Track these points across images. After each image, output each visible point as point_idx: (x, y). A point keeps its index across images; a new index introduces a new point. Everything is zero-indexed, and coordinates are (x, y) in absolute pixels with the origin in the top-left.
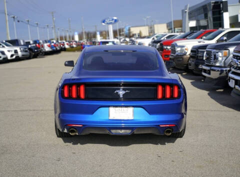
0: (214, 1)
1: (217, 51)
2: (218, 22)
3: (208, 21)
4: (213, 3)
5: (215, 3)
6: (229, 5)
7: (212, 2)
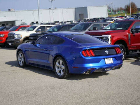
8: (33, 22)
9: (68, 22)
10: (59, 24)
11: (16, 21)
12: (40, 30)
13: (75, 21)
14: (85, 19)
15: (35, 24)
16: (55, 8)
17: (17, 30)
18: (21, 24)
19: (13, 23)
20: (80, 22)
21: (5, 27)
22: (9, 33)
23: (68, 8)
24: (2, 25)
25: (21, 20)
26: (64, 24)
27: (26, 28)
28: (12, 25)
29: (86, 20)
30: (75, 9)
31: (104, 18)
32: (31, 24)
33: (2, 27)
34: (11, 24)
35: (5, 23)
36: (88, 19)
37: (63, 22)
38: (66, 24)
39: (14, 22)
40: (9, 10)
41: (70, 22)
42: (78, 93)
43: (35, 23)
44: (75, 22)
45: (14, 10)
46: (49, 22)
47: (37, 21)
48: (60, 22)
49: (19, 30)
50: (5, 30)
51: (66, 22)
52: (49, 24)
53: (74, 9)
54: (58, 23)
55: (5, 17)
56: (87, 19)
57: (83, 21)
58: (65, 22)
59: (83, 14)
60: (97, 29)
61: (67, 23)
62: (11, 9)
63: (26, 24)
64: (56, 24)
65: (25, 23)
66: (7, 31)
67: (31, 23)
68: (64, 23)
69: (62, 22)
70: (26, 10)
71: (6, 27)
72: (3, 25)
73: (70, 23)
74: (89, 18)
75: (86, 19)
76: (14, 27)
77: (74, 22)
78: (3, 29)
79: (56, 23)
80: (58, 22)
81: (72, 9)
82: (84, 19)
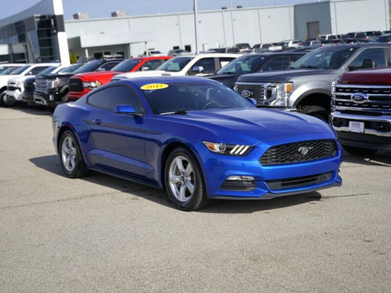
0: (39, 15)
1: (272, 85)
2: (48, 47)
3: (26, 46)
4: (37, 17)
5: (43, 17)
6: (65, 21)
7: (35, 15)
8: (177, 48)
9: (275, 44)
10: (249, 52)
11: (131, 45)
12: (201, 68)
13: (295, 43)
14: (325, 37)
15: (182, 51)
16: (238, 7)
17: (136, 71)
18: (145, 53)
19: (123, 50)
20: (308, 44)
21: (101, 60)
22: (113, 78)
23: (275, 5)
24: (93, 56)
25: (146, 43)
26: (263, 52)
27: (160, 64)
28: (120, 56)
29: (327, 39)
30: (295, 7)
31: (378, 34)
32: (171, 52)
33: (95, 61)
34: (118, 53)
35: (103, 52)
36: (334, 37)
37: (261, 46)
38: (269, 51)
39: (126, 46)
40: (114, 14)
41: (282, 44)
42: (343, 281)
43: (184, 48)
44: (296, 46)
45: (127, 14)
46: (221, 47)
47: (187, 44)
48: (252, 46)
49: (140, 70)
50: (104, 70)
51: (269, 45)
52: (222, 51)
53: (292, 9)
54: (247, 49)
55: (102, 33)
56: (329, 37)
57: (317, 41)
58: (266, 46)
59: (317, 22)
60: (376, 66)
61: (272, 48)
62: (118, 12)
63: (158, 52)
64: (241, 50)
65: (156, 50)
66: (108, 73)
67: (172, 49)
68: (265, 50)
69: (257, 46)
70: (159, 14)
71: (105, 62)
72: (98, 56)
73: (280, 48)
74: (334, 34)
75: (327, 36)
76: (126, 61)
77: (291, 45)
78: (98, 66)
79: (241, 48)
80: (247, 45)
81: (287, 9)
82: (320, 36)
